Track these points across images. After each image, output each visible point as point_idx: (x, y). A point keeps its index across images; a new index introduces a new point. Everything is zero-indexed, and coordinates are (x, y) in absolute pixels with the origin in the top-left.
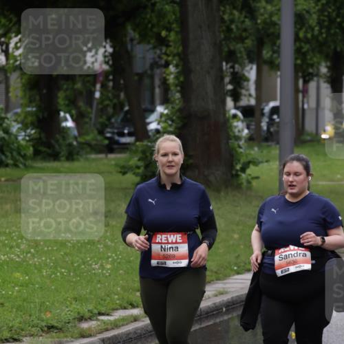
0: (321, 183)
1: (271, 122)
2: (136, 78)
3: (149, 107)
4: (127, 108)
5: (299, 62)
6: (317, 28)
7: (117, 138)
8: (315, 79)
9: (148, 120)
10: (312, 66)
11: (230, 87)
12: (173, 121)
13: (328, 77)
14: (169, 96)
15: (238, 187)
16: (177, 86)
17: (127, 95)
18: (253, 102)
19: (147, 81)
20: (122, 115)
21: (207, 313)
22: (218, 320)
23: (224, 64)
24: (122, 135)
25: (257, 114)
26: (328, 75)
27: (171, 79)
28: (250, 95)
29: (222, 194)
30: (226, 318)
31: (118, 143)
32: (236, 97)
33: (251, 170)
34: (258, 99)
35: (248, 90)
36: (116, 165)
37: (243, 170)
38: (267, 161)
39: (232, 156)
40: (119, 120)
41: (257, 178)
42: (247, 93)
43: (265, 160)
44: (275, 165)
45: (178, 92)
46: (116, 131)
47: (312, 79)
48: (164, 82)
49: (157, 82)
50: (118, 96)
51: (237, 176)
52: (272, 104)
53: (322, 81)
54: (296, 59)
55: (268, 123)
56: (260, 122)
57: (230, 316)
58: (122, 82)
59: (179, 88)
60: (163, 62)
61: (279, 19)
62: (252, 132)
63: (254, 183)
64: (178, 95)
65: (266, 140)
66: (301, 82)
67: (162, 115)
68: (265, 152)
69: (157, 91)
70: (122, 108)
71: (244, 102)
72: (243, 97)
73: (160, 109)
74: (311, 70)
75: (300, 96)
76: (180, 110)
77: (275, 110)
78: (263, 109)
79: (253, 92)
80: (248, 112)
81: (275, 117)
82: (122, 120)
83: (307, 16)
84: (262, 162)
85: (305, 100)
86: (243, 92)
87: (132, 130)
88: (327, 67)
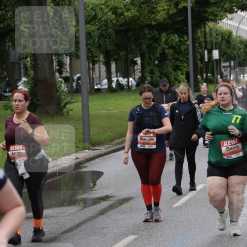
0: (102, 112)
1: (78, 84)
2: (11, 64)
3: (18, 78)
4: (7, 79)
5: (89, 55)
6: (97, 39)
7: (3, 93)
8: (98, 63)
9: (18, 85)
10: (96, 57)
11: (57, 68)
12: (29, 84)
13: (104, 62)
14: (28, 72)
15: (63, 115)
16: (31, 67)
17: (7, 72)
18: (68, 75)
19: (17, 66)
20: (5, 83)
21: (49, 176)
22: (55, 179)
23: (54, 58)
24: (6, 92)
25: (71, 80)
26: (104, 61)
27: (28, 64)
28: (67, 71)
29: (55, 118)
30: (58, 178)
31: (3, 96)
32: (60, 72)
33: (69, 106)
34: (71, 73)
35: (66, 69)
36: (3, 106)
37: (65, 106)
38: (76, 102)
39: (59, 100)
40: (4, 85)
41: (72, 110)
42: (65, 70)
43: (75, 101)
44: (80, 104)
45: (32, 70)
46: (2, 90)
47: (96, 63)
48: (25, 65)
49: (22, 66)
50: (4, 73)
51: (62, 109)
52: (78, 75)
53: (101, 64)
54: (88, 54)
55: (76, 84)
56: (73, 84)
57: (60, 177)
58: (5, 66)
59: (33, 69)
60: (25, 57)
61: (79, 35)
62: (69, 89)
63: (71, 113)
64: (32, 72)
65: (76, 92)
66: (91, 65)
67: (25, 81)
68: (75, 98)
69: (22, 70)
70: (5, 79)
71: (64, 75)
72: (64, 73)
73: (24, 79)
74: (96, 59)
75: (91, 71)
76: (33, 78)
77: (79, 78)
78: (73, 78)
79: (68, 70)
80: (67, 80)
81: (80, 81)
82: (6, 85)
83: (92, 33)
84: (74, 103)
85: (94, 73)
86: (64, 70)
87: (10, 89)
88: (103, 57)
